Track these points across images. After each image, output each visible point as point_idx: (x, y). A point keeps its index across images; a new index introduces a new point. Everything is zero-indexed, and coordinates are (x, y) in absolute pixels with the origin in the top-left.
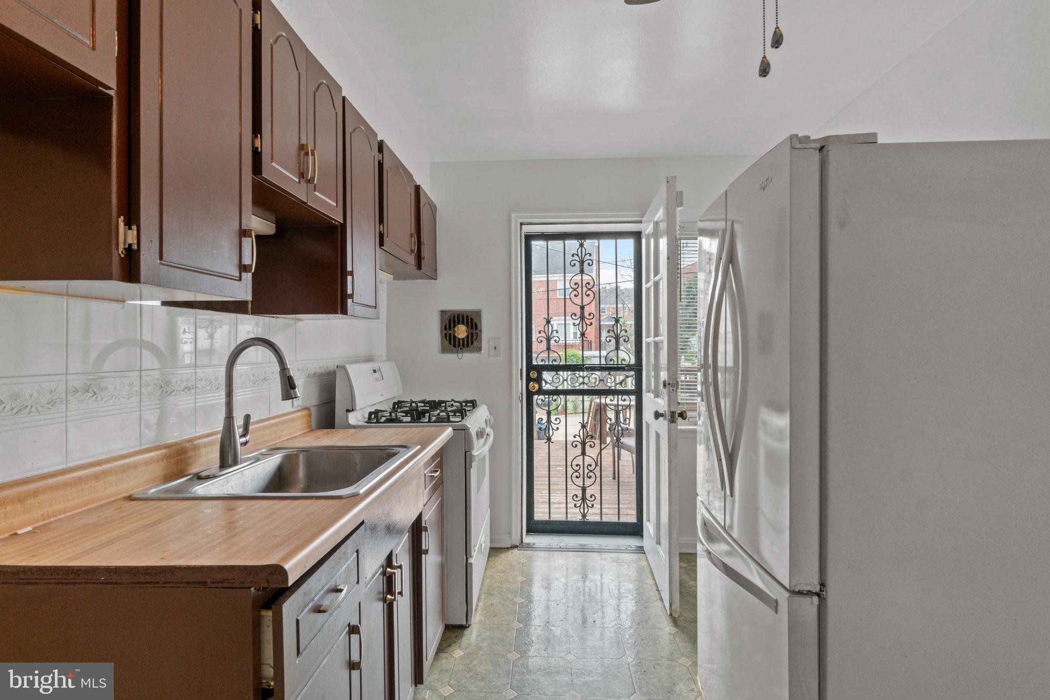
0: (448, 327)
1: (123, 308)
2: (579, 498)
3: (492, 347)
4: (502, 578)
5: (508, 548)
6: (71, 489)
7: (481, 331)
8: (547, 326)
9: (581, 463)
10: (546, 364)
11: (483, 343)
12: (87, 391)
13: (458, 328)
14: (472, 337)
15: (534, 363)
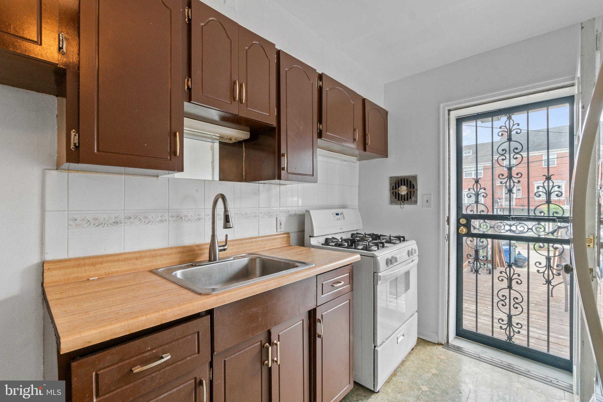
0: (394, 188)
1: (157, 179)
2: (505, 322)
3: (425, 200)
4: (420, 365)
5: (435, 343)
6: (122, 262)
7: (417, 189)
8: (475, 185)
9: (507, 295)
10: (474, 213)
11: (418, 197)
12: (136, 218)
13: (401, 188)
14: (410, 194)
15: (464, 212)
